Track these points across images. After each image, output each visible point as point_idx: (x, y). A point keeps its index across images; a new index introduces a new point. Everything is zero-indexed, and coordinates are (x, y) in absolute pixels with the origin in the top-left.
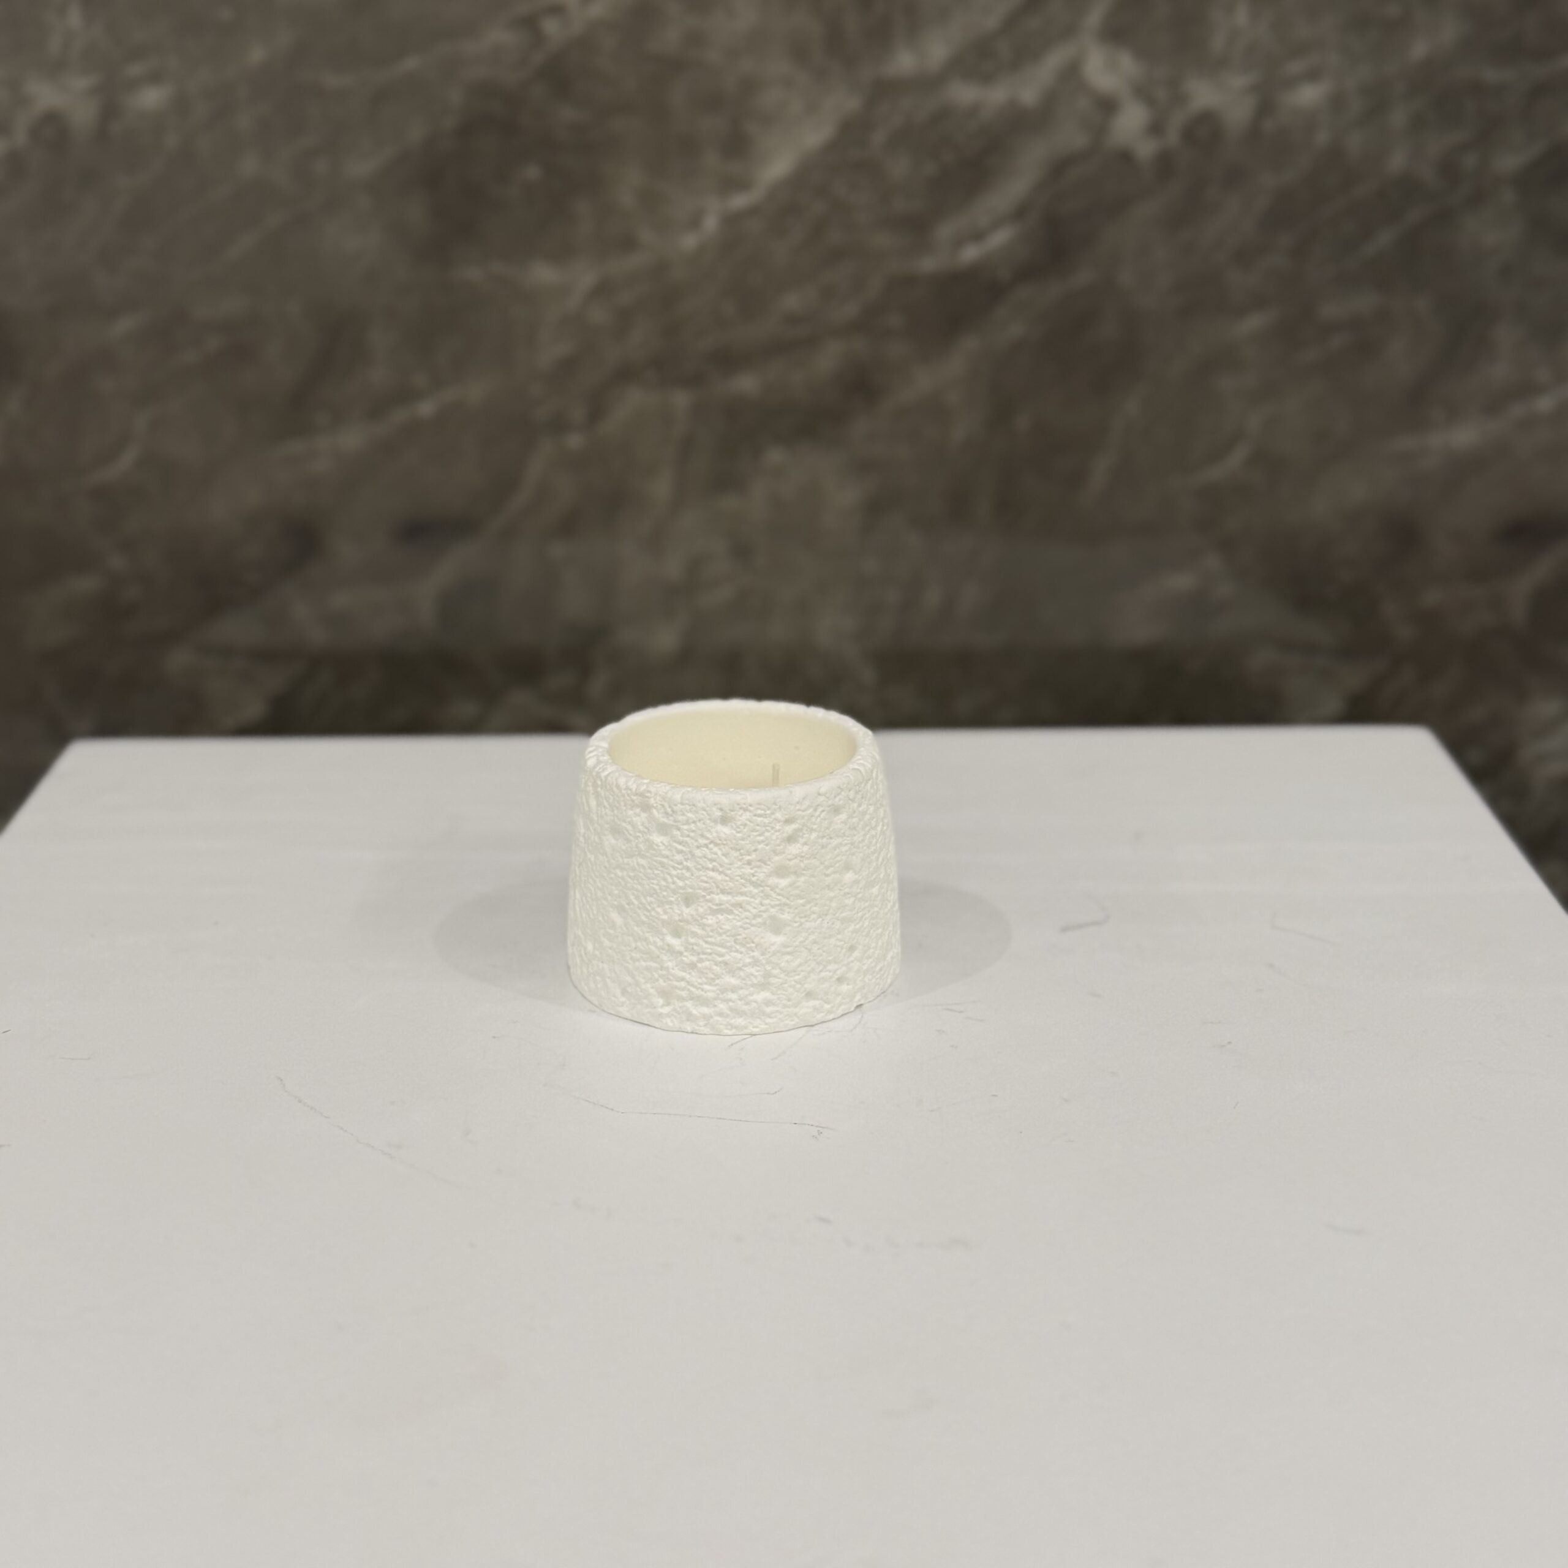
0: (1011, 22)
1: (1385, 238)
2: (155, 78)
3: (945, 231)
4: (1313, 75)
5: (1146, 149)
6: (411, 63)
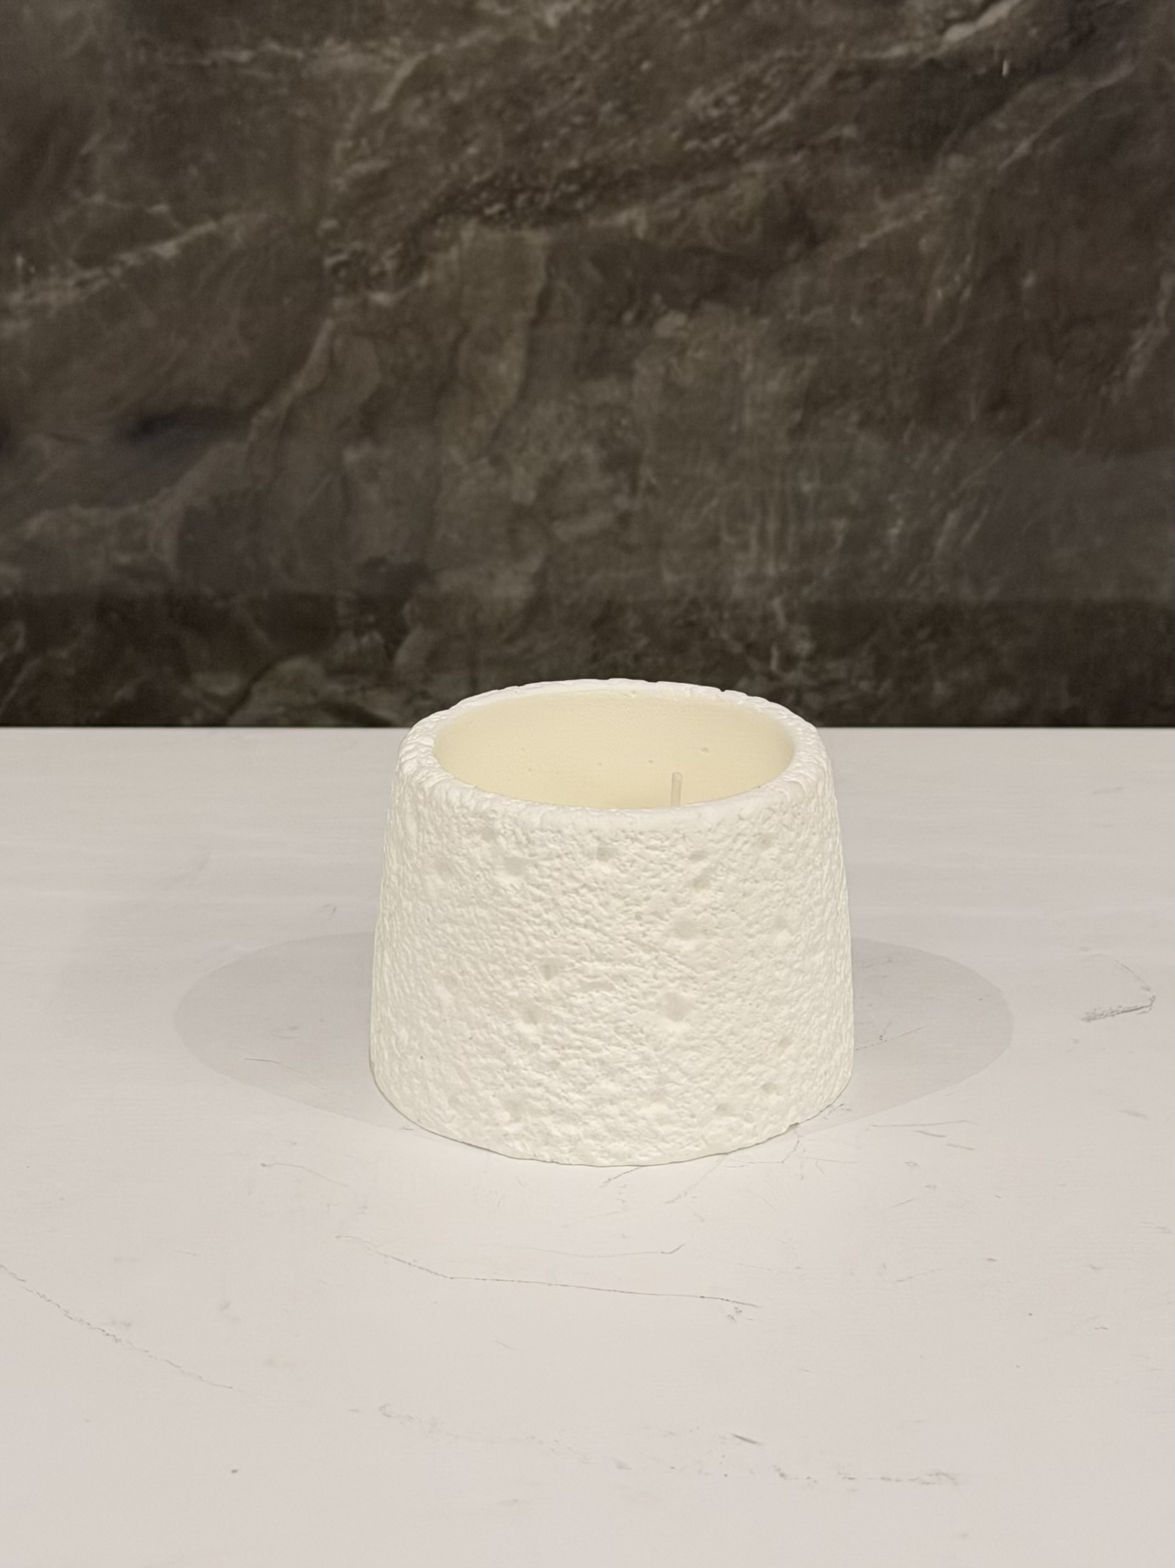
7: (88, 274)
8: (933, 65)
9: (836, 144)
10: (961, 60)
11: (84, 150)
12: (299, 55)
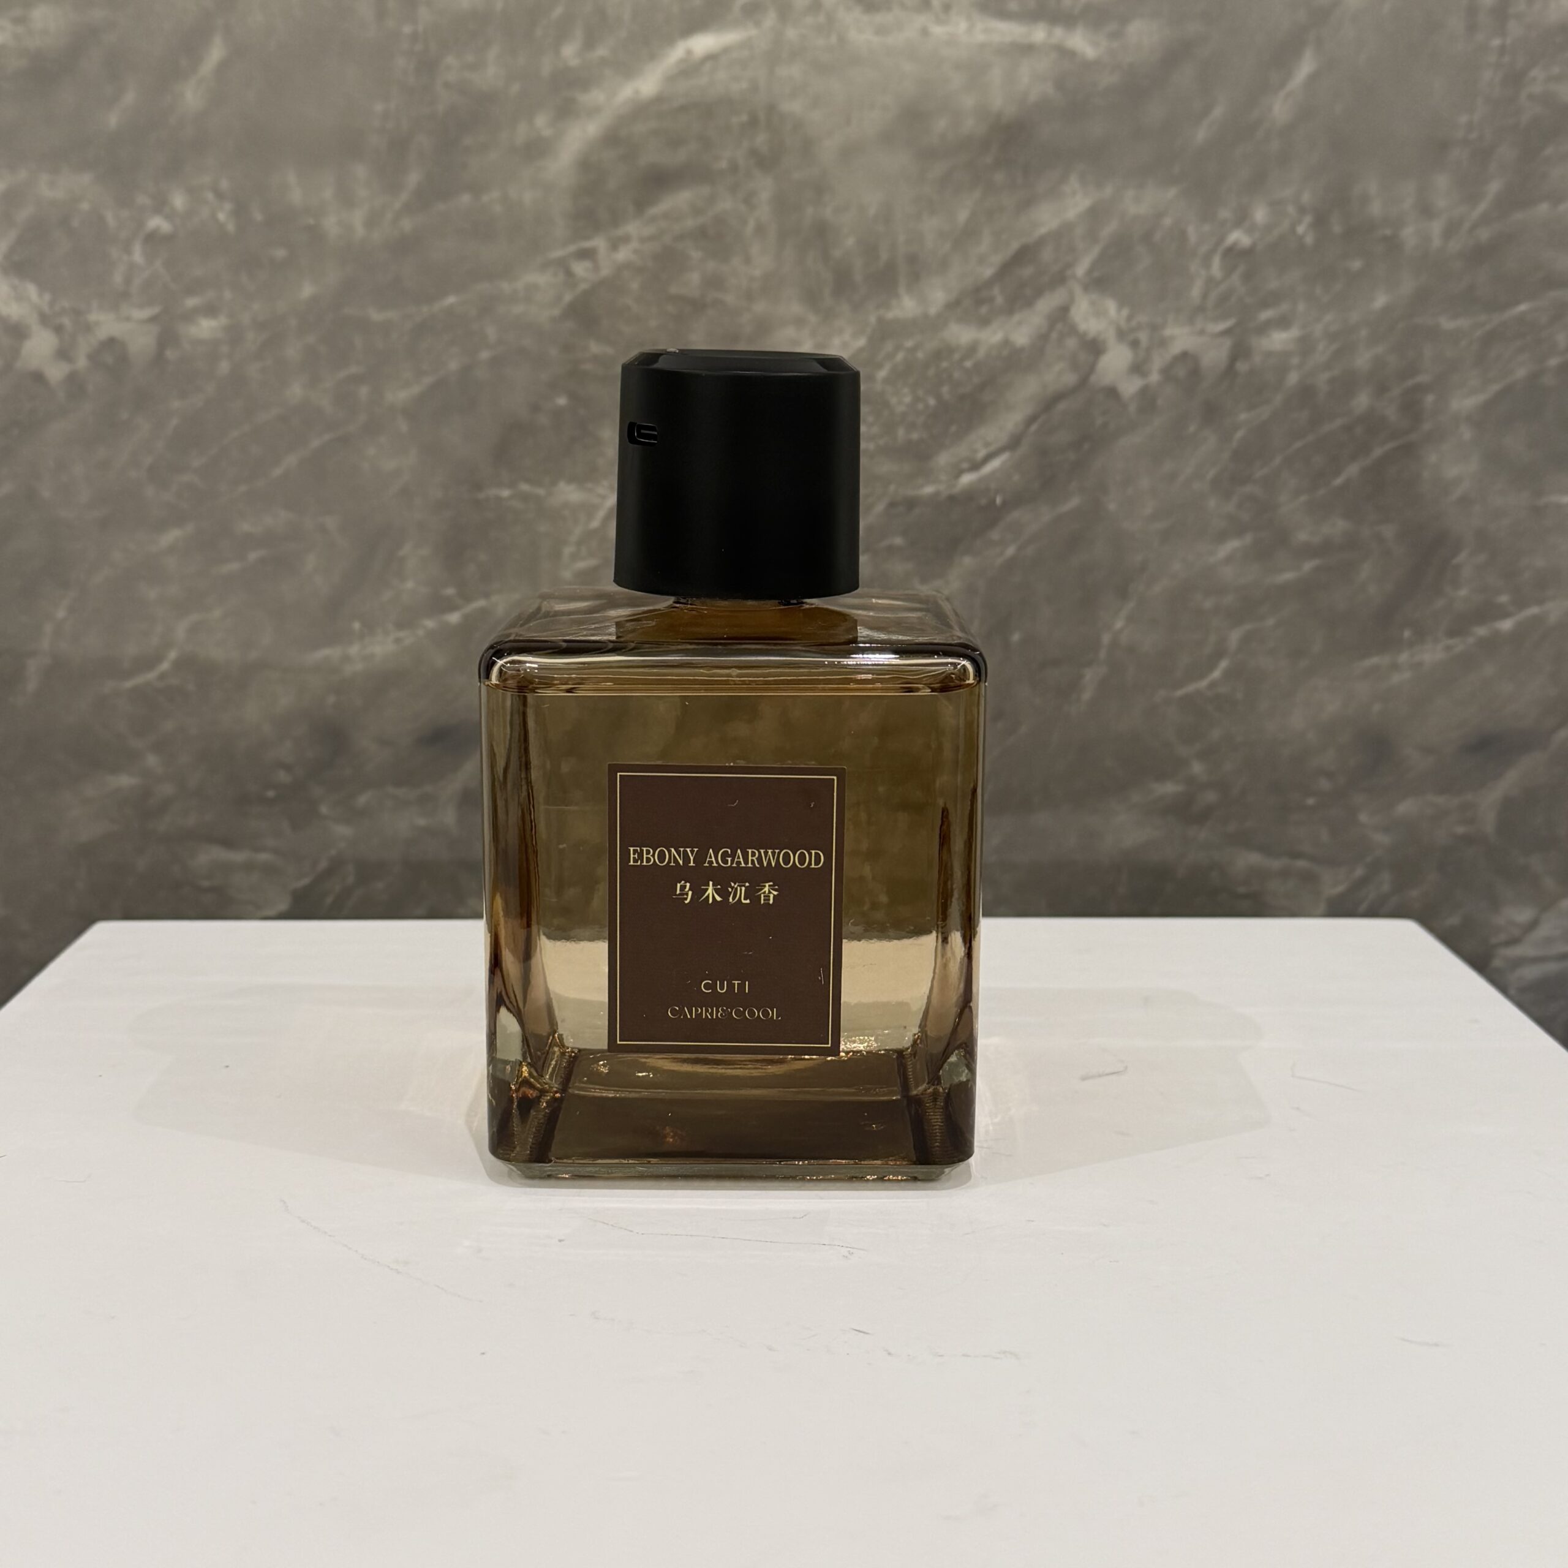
0: (1005, 269)
1: (1352, 470)
2: (210, 310)
3: (943, 459)
4: (1283, 322)
5: (1130, 387)
6: (451, 300)
7: (401, 634)
8: (952, 499)
9: (891, 549)
10: (969, 496)
11: (401, 553)
12: (541, 492)
